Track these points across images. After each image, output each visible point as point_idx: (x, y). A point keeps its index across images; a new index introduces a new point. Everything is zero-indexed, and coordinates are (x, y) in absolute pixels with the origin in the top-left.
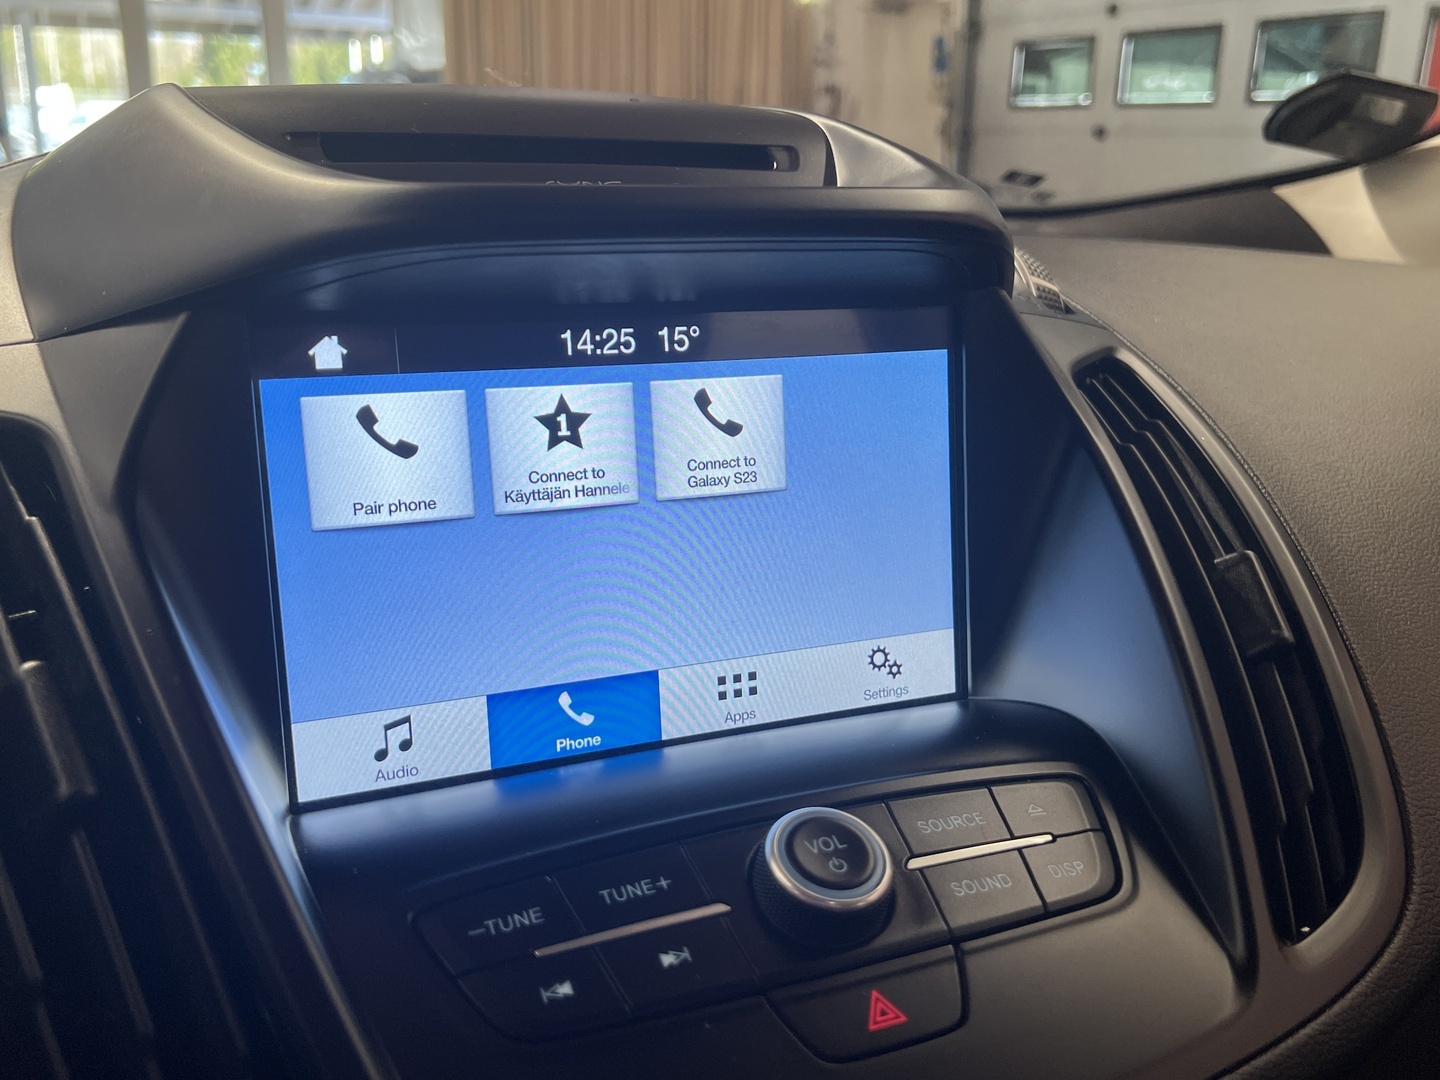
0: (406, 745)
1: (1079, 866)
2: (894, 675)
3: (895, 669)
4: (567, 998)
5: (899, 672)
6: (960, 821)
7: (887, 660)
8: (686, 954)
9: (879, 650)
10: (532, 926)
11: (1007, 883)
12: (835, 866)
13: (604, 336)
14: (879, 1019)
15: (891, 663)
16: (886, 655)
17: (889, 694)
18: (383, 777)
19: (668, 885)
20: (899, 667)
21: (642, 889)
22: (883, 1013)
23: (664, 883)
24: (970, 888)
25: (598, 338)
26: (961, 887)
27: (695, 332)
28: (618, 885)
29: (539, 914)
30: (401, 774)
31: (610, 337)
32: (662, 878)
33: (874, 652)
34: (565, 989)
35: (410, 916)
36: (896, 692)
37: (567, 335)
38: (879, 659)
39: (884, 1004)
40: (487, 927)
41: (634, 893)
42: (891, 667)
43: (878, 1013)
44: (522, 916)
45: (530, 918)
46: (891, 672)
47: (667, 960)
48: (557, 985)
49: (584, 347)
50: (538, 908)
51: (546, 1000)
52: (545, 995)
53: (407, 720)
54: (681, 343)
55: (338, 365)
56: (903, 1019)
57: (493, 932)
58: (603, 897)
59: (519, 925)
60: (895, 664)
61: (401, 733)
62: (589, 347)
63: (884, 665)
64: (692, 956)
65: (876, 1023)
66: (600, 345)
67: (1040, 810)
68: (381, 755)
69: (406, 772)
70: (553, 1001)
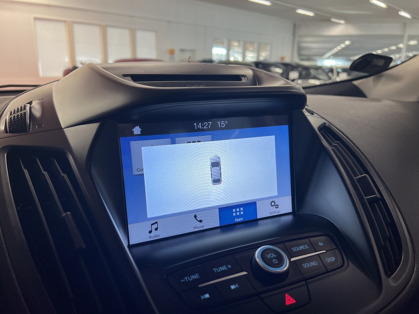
0: (156, 229)
1: (333, 258)
2: (277, 208)
3: (277, 206)
4: (208, 298)
5: (278, 207)
6: (302, 247)
7: (275, 204)
8: (237, 286)
9: (273, 202)
10: (197, 279)
11: (316, 264)
12: (274, 261)
13: (204, 124)
14: (288, 302)
15: (276, 205)
16: (275, 203)
17: (276, 213)
18: (151, 237)
19: (231, 267)
20: (278, 206)
21: (224, 268)
22: (289, 300)
23: (229, 266)
24: (307, 266)
25: (203, 125)
26: (305, 265)
27: (226, 122)
28: (217, 267)
29: (198, 275)
30: (155, 237)
31: (206, 124)
32: (229, 265)
33: (272, 202)
34: (207, 296)
35: (165, 277)
36: (277, 212)
37: (195, 124)
38: (273, 204)
39: (289, 297)
40: (185, 279)
41: (222, 269)
42: (276, 206)
43: (288, 300)
44: (194, 276)
45: (196, 276)
46: (276, 207)
47: (233, 287)
48: (205, 295)
49: (199, 127)
50: (198, 274)
51: (203, 299)
52: (202, 297)
53: (157, 223)
54: (223, 125)
55: (140, 133)
56: (294, 301)
57: (187, 281)
58: (214, 271)
59: (193, 279)
60: (277, 205)
61: (155, 226)
62: (201, 127)
63: (274, 205)
64: (239, 286)
65: (288, 303)
66: (203, 126)
67: (322, 244)
68: (150, 232)
69: (156, 236)
70: (204, 299)
